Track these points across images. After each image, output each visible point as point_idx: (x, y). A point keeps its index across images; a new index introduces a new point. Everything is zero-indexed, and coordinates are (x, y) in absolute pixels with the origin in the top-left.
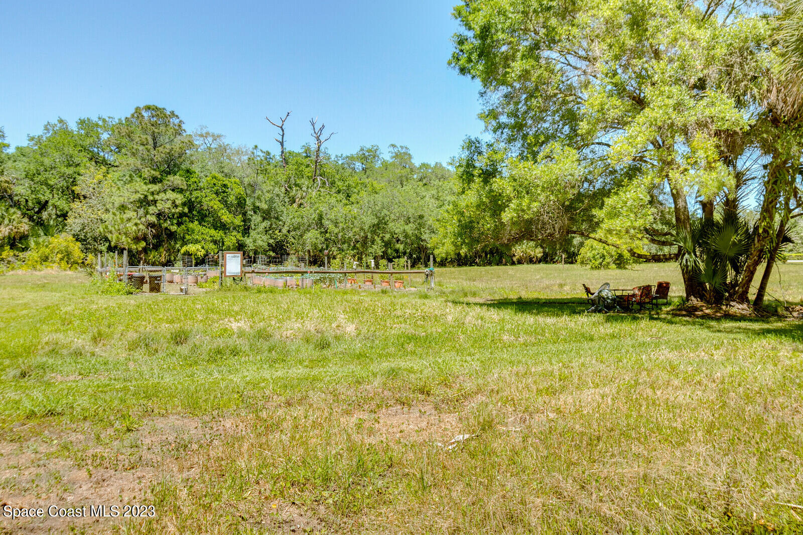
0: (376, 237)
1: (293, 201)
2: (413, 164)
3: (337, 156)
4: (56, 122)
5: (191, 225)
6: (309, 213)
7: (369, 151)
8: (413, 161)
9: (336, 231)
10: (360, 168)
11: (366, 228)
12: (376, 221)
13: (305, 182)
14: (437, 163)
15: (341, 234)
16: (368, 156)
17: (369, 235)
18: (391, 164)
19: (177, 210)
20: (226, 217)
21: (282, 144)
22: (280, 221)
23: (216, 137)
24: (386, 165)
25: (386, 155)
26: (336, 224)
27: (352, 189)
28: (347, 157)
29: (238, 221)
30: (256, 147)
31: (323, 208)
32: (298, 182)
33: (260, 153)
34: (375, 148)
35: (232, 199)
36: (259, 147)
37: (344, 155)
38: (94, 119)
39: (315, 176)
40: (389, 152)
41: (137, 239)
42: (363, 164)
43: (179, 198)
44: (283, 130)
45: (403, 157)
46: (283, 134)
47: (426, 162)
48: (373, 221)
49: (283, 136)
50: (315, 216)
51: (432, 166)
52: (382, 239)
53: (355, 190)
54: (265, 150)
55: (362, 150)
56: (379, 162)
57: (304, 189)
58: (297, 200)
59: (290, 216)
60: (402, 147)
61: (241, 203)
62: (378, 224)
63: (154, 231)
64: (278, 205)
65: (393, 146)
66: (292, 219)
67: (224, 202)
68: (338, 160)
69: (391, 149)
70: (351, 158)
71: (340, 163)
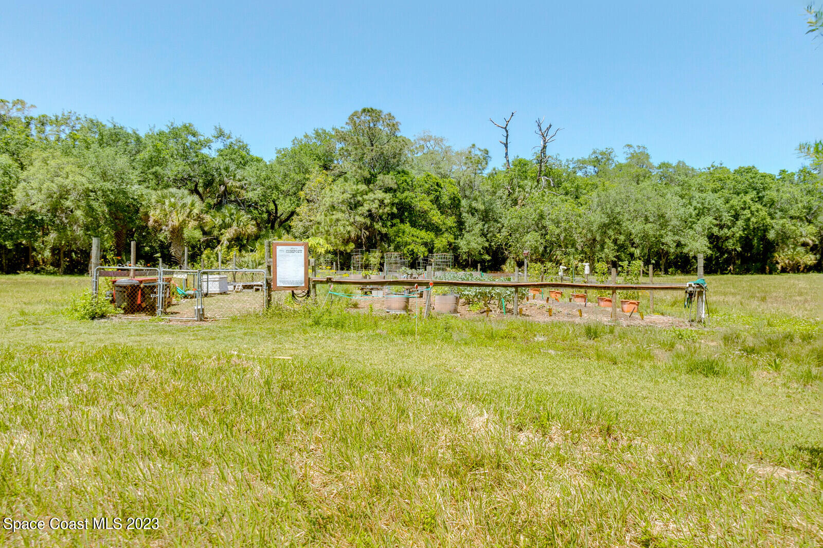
0: (607, 240)
1: (515, 202)
2: (651, 164)
3: (567, 160)
4: (303, 138)
5: (402, 226)
6: (529, 213)
7: (602, 153)
8: (651, 161)
9: (557, 231)
10: (592, 171)
11: (595, 228)
12: (606, 221)
13: (528, 183)
14: (679, 161)
15: (563, 235)
16: (601, 161)
17: (598, 238)
18: (626, 165)
19: (386, 210)
20: (436, 217)
21: (506, 145)
22: (498, 222)
23: (438, 141)
24: (620, 167)
25: (621, 158)
26: (557, 223)
27: (581, 190)
28: (579, 161)
29: (451, 221)
30: (474, 145)
31: (545, 208)
32: (522, 183)
33: (479, 153)
34: (610, 151)
35: (445, 199)
36: (477, 146)
37: (576, 159)
38: (328, 129)
39: (539, 176)
40: (625, 152)
41: (346, 242)
42: (595, 167)
43: (388, 198)
44: (507, 131)
45: (640, 158)
46: (507, 135)
47: (666, 162)
48: (602, 220)
49: (507, 137)
50: (535, 216)
51: (673, 165)
52: (615, 241)
53: (585, 191)
54: (482, 148)
55: (595, 152)
56: (614, 165)
57: (528, 189)
58: (520, 201)
59: (509, 217)
60: (639, 147)
61: (455, 204)
62: (609, 224)
63: (368, 233)
64: (498, 206)
65: (629, 146)
66: (509, 220)
67: (436, 201)
68: (569, 164)
69: (626, 149)
70: (583, 162)
71: (571, 166)
